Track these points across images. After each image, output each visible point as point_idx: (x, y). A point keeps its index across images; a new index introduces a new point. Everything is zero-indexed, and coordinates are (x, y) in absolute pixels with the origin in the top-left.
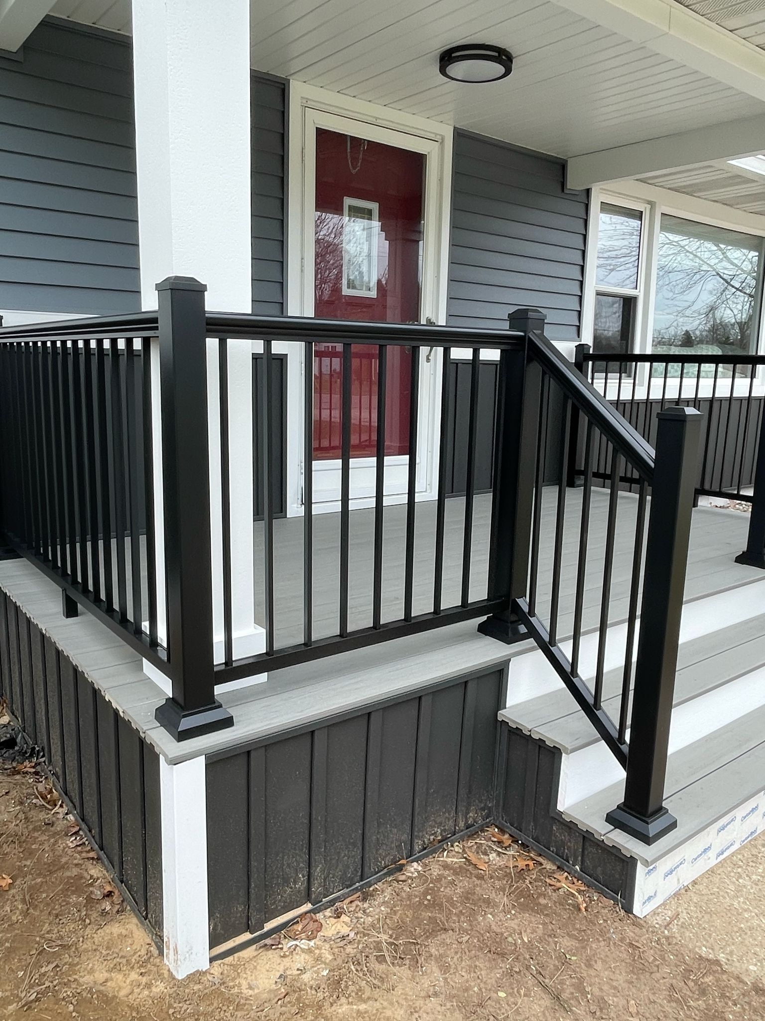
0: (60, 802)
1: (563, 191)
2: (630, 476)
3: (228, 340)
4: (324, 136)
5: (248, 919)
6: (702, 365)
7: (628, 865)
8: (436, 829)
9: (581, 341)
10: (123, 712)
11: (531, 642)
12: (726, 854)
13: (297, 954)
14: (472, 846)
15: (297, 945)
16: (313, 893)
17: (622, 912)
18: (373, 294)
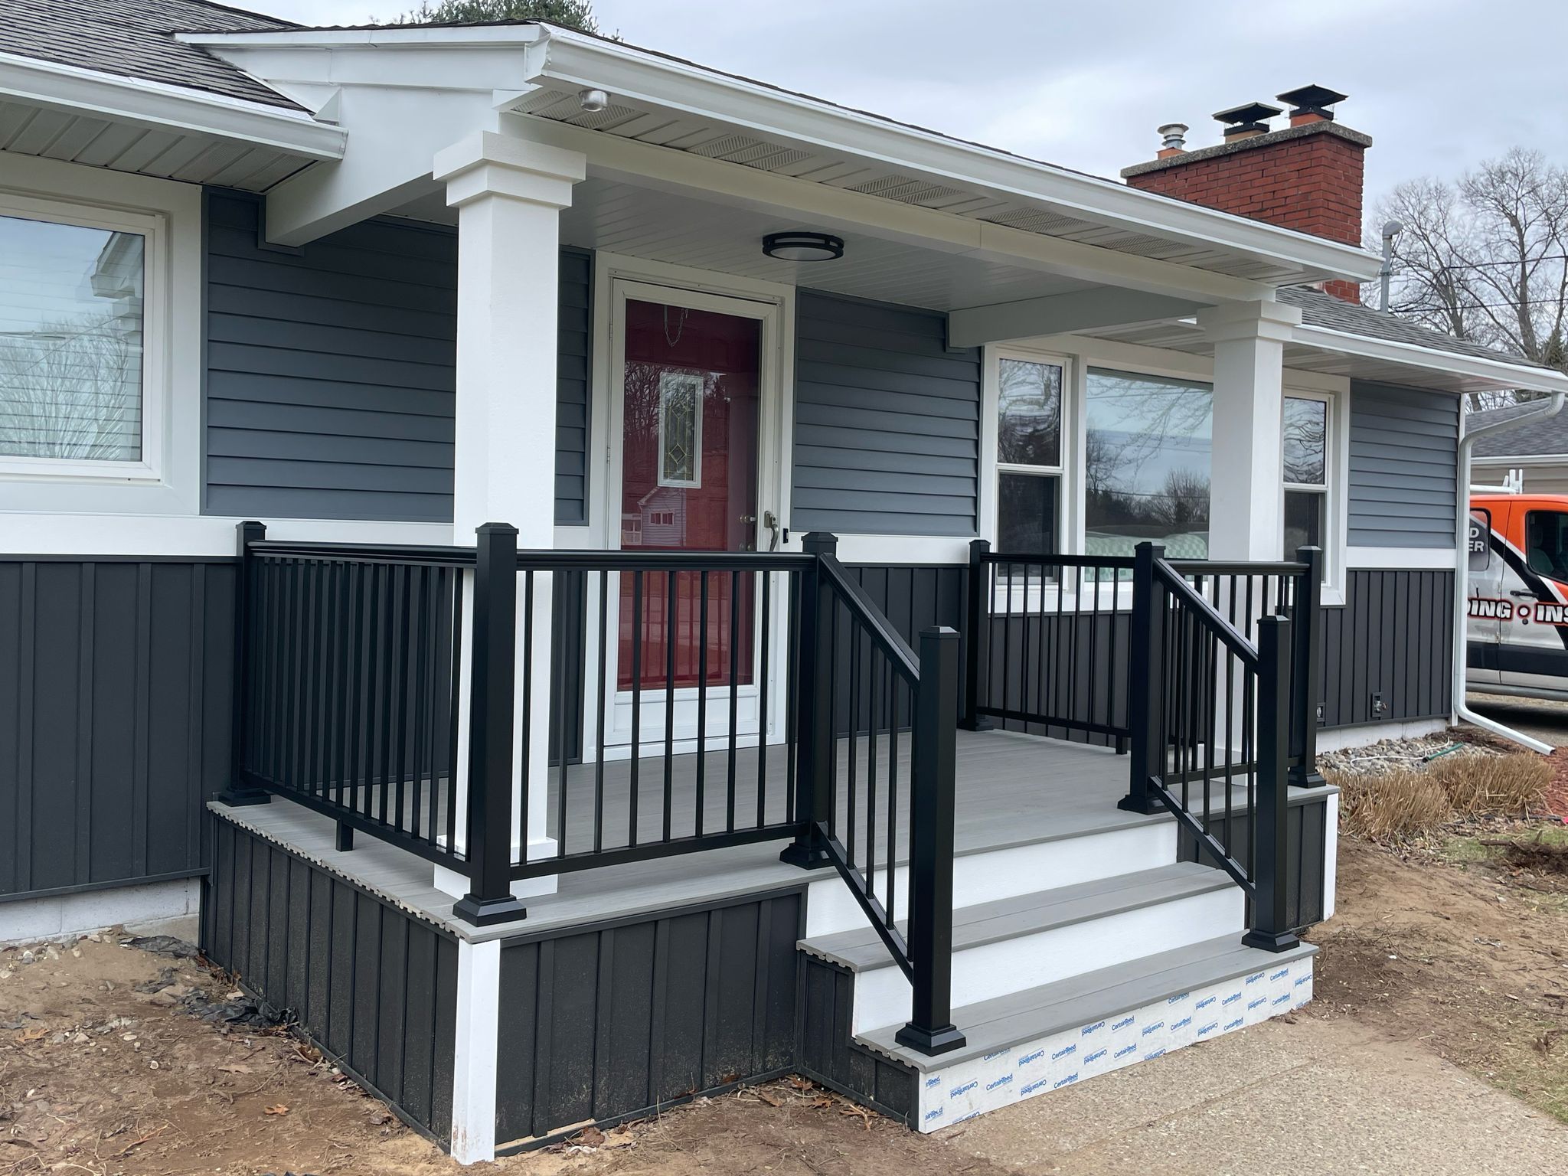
0: (322, 1058)
1: (944, 350)
2: (1045, 715)
3: (534, 572)
4: (634, 307)
5: (532, 1121)
6: (1120, 570)
7: (909, 1076)
8: (729, 1067)
9: (979, 536)
10: (421, 913)
11: (833, 869)
12: (1034, 1093)
13: (579, 1158)
14: (770, 1091)
15: (580, 1151)
16: (596, 1107)
17: (908, 1130)
18: (696, 484)
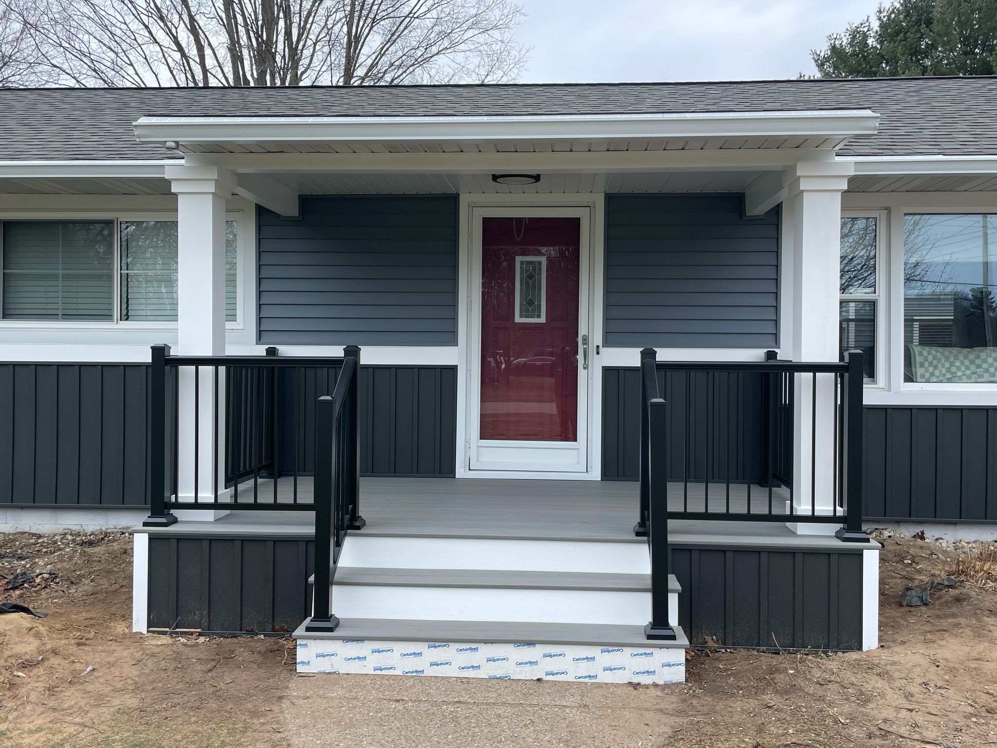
1: (742, 219)
5: (168, 621)
8: (284, 624)
9: (778, 347)
12: (384, 672)
16: (202, 624)
18: (543, 320)
